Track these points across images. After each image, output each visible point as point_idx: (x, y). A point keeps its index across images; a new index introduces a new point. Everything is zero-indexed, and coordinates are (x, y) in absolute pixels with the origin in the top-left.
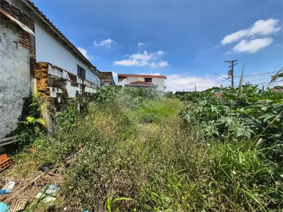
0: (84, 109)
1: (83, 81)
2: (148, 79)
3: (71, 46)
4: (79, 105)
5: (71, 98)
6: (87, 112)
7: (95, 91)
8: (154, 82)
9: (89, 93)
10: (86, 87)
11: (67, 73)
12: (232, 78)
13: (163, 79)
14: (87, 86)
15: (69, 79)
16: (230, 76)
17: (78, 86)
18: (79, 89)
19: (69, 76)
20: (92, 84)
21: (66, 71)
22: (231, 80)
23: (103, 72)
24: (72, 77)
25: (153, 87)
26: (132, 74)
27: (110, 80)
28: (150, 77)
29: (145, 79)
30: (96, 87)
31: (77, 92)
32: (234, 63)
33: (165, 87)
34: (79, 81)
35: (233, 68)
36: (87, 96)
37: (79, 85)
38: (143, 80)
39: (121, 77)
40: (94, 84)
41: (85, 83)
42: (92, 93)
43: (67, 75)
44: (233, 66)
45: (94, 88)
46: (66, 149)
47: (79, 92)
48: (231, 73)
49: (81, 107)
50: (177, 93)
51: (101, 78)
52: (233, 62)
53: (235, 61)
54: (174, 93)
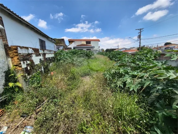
0: (47, 70)
1: (44, 51)
4: (43, 67)
6: (49, 70)
7: (53, 55)
8: (92, 44)
9: (49, 58)
10: (46, 55)
11: (31, 49)
12: (140, 40)
14: (47, 54)
15: (34, 53)
17: (40, 55)
18: (41, 57)
19: (33, 51)
20: (50, 51)
21: (31, 48)
24: (36, 51)
25: (92, 48)
28: (89, 41)
29: (87, 42)
31: (40, 59)
33: (99, 47)
34: (41, 52)
35: (140, 34)
36: (48, 60)
37: (41, 55)
38: (85, 43)
41: (46, 52)
42: (51, 57)
43: (32, 50)
44: (140, 32)
45: (52, 54)
47: (42, 59)
49: (44, 68)
50: (107, 50)
52: (141, 29)
54: (105, 50)
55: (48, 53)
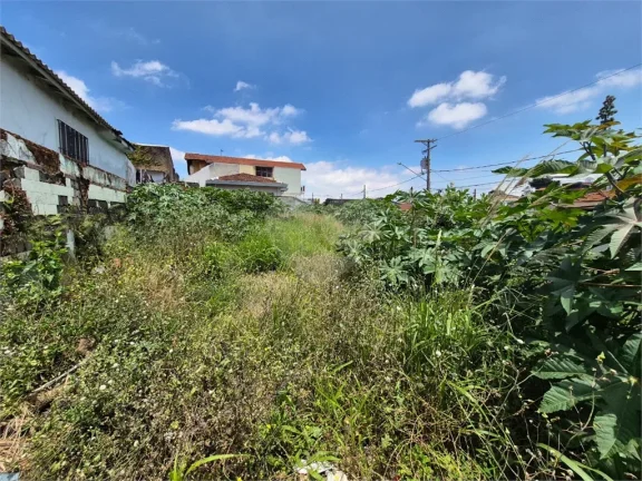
0: (88, 247)
1: (81, 170)
2: (264, 169)
3: (35, 66)
4: (70, 236)
5: (42, 217)
6: (100, 253)
7: (120, 197)
8: (278, 176)
9: (103, 203)
10: (91, 187)
11: (22, 145)
12: (428, 173)
13: (297, 170)
14: (94, 183)
15: (32, 161)
16: (424, 170)
17: (64, 183)
18: (68, 190)
19: (30, 154)
20: (110, 176)
21: (18, 137)
22: (425, 176)
23: (143, 147)
24: (45, 159)
25: (276, 188)
26: (224, 155)
27: (164, 168)
28: (268, 166)
29: (258, 168)
30: (123, 187)
31: (63, 199)
32: (431, 145)
33: (303, 189)
34: (67, 167)
36: (97, 211)
37: (68, 181)
38: (251, 171)
39: (195, 163)
40: (117, 178)
41: (88, 173)
42: (112, 203)
43: (25, 148)
45: (116, 190)
46: (34, 363)
47: (70, 200)
48: (426, 163)
49: (77, 241)
50: (328, 201)
51: (137, 163)
52: (428, 142)
53: (433, 141)
54: (322, 201)
55: (98, 180)
